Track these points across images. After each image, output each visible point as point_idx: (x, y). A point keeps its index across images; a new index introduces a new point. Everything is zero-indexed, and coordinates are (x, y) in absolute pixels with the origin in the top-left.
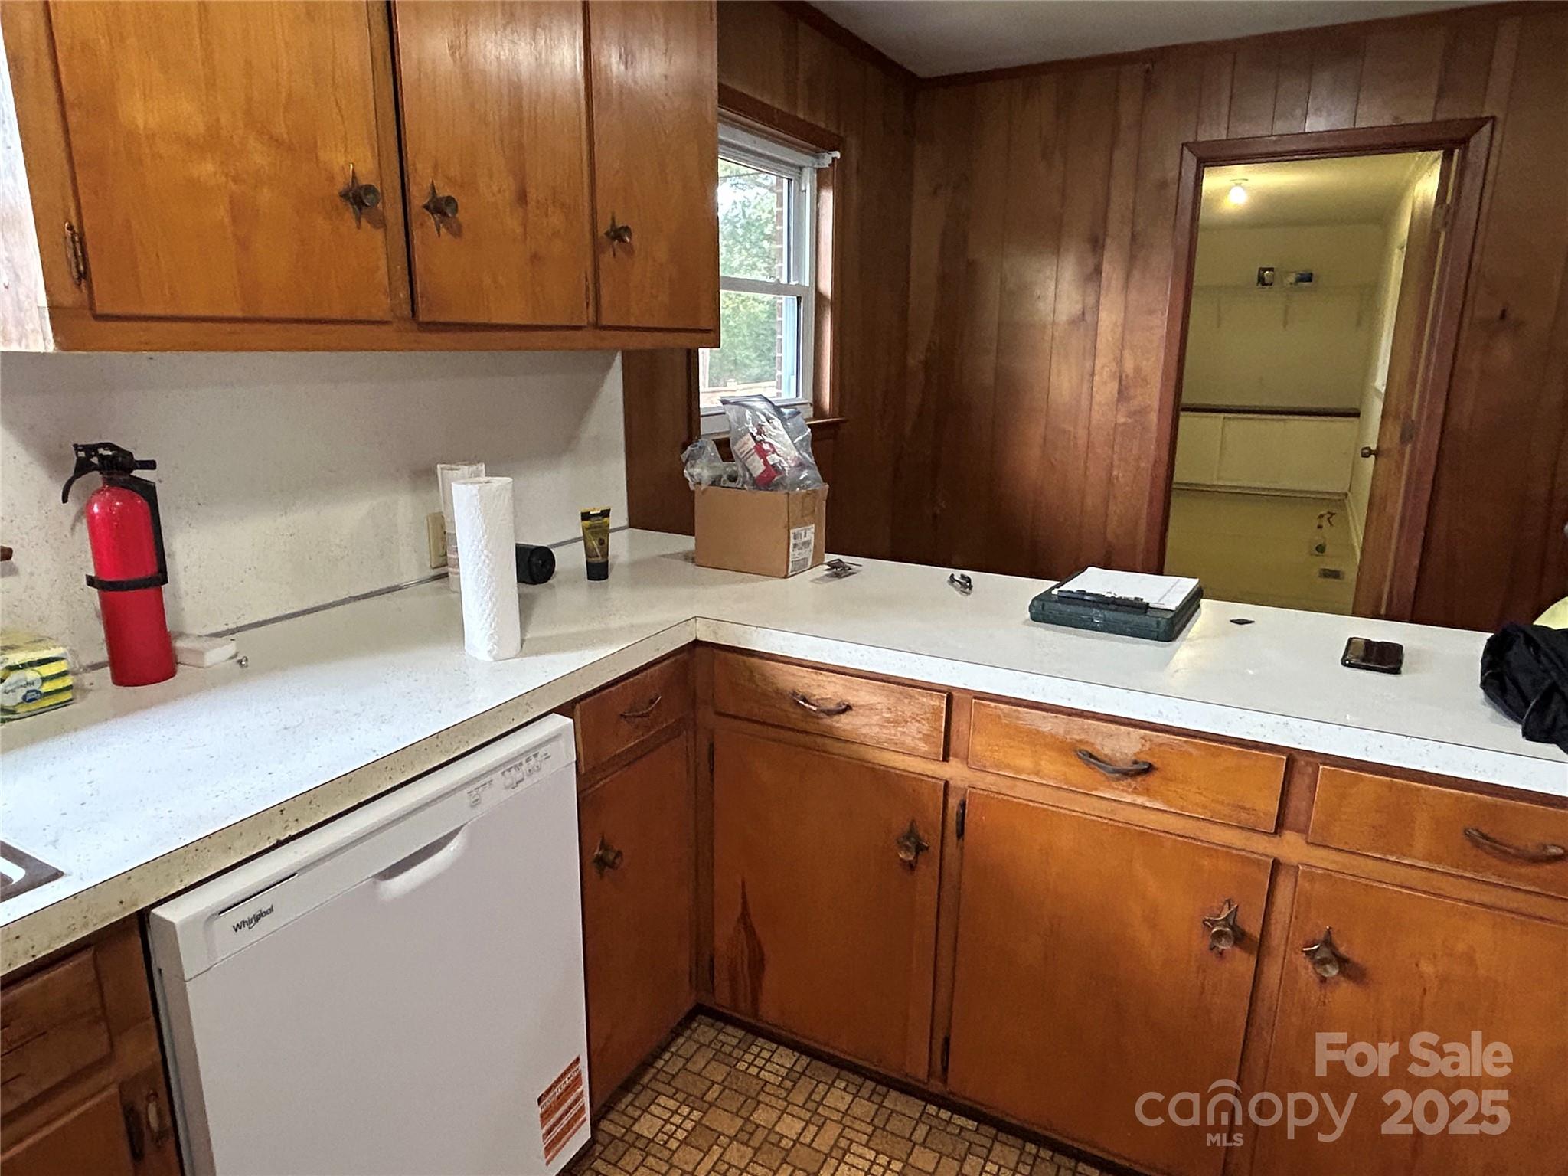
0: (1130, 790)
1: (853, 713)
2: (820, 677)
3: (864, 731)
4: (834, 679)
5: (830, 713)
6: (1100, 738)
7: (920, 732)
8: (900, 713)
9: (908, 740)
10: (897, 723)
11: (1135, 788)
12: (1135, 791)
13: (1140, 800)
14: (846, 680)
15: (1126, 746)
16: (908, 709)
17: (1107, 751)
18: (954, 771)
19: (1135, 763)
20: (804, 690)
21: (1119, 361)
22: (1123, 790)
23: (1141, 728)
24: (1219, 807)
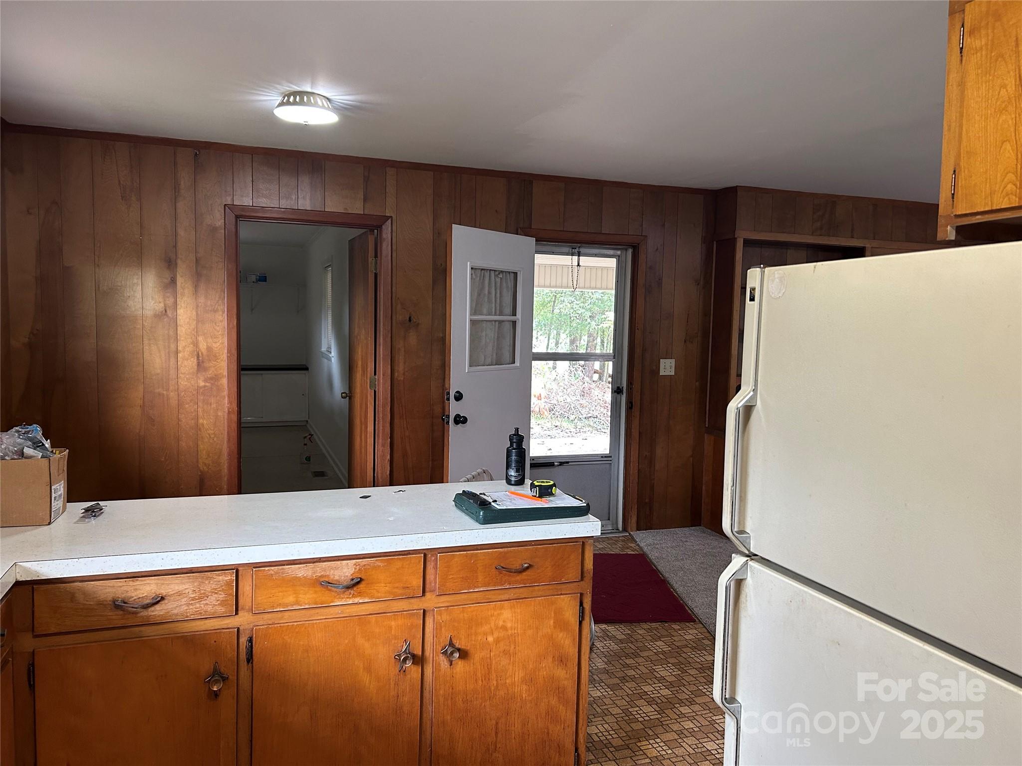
0: (351, 596)
1: (166, 601)
2: (138, 583)
3: (175, 612)
4: (148, 582)
5: (147, 607)
6: (332, 571)
7: (218, 601)
8: (202, 592)
9: (209, 608)
10: (200, 598)
11: (353, 594)
12: (354, 596)
13: (356, 600)
14: (158, 579)
15: (346, 571)
16: (208, 587)
17: (337, 578)
18: (243, 620)
19: (353, 580)
20: (123, 596)
21: (196, 344)
22: (347, 598)
23: (354, 559)
24: (396, 590)
